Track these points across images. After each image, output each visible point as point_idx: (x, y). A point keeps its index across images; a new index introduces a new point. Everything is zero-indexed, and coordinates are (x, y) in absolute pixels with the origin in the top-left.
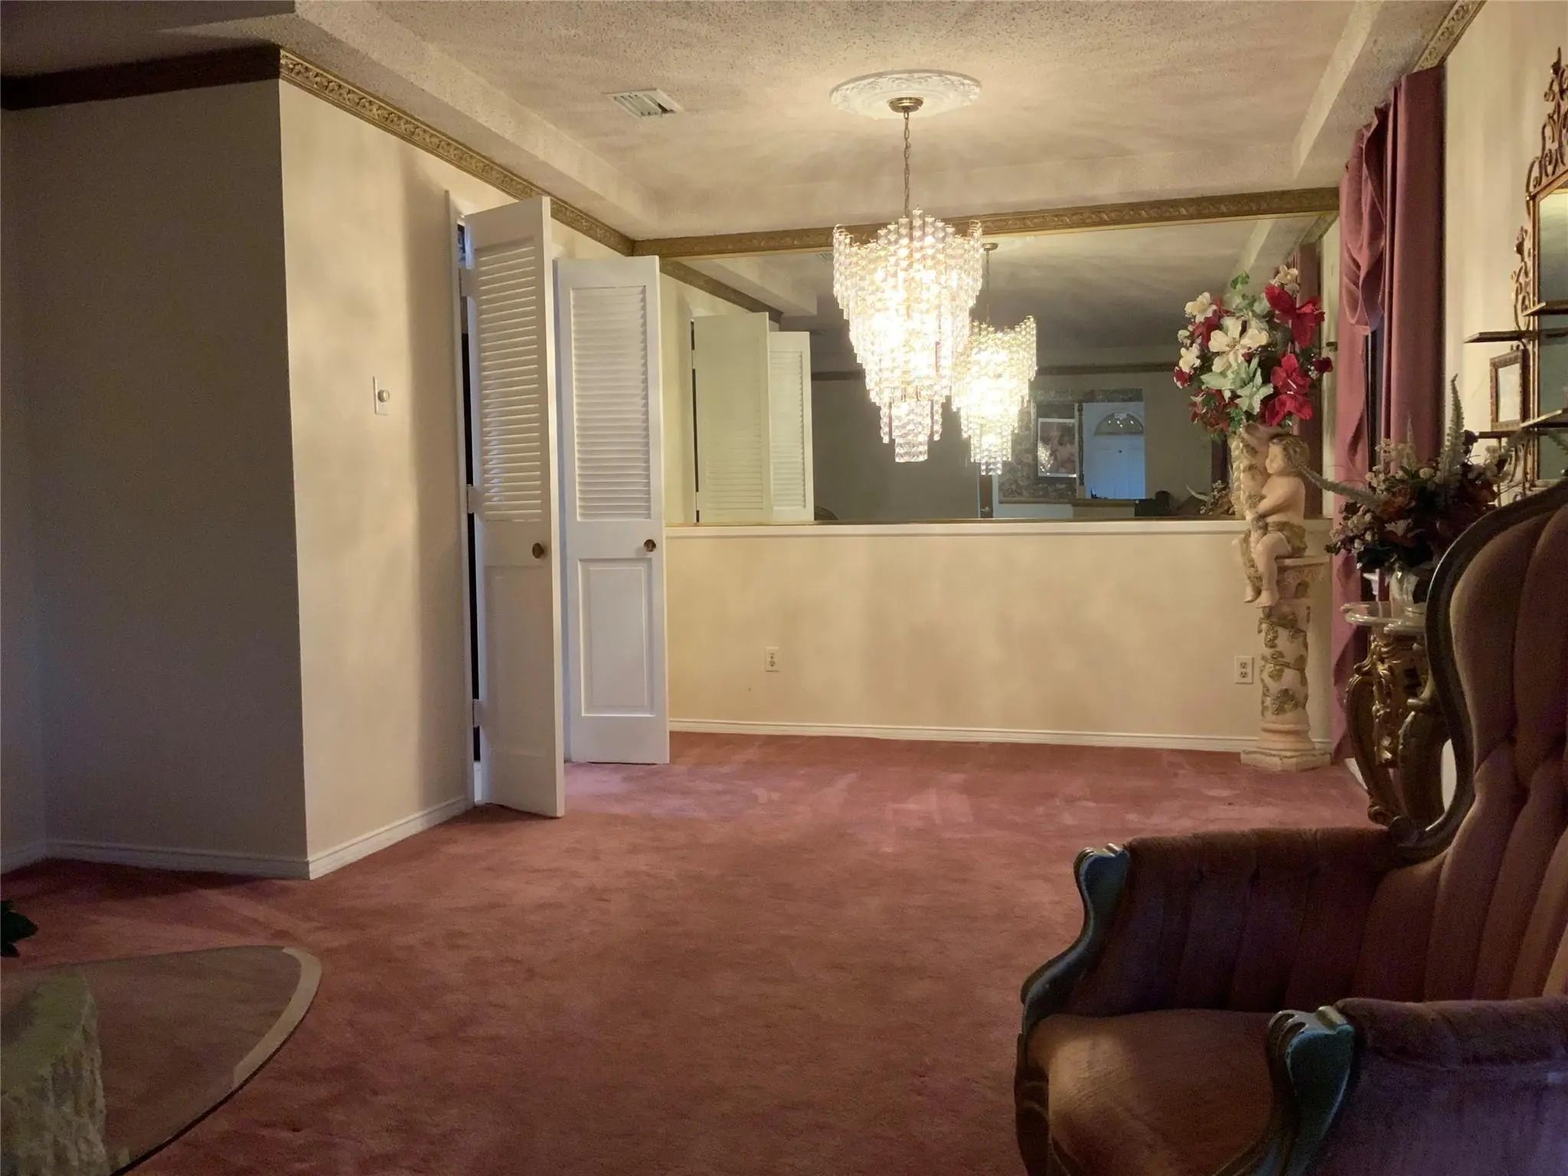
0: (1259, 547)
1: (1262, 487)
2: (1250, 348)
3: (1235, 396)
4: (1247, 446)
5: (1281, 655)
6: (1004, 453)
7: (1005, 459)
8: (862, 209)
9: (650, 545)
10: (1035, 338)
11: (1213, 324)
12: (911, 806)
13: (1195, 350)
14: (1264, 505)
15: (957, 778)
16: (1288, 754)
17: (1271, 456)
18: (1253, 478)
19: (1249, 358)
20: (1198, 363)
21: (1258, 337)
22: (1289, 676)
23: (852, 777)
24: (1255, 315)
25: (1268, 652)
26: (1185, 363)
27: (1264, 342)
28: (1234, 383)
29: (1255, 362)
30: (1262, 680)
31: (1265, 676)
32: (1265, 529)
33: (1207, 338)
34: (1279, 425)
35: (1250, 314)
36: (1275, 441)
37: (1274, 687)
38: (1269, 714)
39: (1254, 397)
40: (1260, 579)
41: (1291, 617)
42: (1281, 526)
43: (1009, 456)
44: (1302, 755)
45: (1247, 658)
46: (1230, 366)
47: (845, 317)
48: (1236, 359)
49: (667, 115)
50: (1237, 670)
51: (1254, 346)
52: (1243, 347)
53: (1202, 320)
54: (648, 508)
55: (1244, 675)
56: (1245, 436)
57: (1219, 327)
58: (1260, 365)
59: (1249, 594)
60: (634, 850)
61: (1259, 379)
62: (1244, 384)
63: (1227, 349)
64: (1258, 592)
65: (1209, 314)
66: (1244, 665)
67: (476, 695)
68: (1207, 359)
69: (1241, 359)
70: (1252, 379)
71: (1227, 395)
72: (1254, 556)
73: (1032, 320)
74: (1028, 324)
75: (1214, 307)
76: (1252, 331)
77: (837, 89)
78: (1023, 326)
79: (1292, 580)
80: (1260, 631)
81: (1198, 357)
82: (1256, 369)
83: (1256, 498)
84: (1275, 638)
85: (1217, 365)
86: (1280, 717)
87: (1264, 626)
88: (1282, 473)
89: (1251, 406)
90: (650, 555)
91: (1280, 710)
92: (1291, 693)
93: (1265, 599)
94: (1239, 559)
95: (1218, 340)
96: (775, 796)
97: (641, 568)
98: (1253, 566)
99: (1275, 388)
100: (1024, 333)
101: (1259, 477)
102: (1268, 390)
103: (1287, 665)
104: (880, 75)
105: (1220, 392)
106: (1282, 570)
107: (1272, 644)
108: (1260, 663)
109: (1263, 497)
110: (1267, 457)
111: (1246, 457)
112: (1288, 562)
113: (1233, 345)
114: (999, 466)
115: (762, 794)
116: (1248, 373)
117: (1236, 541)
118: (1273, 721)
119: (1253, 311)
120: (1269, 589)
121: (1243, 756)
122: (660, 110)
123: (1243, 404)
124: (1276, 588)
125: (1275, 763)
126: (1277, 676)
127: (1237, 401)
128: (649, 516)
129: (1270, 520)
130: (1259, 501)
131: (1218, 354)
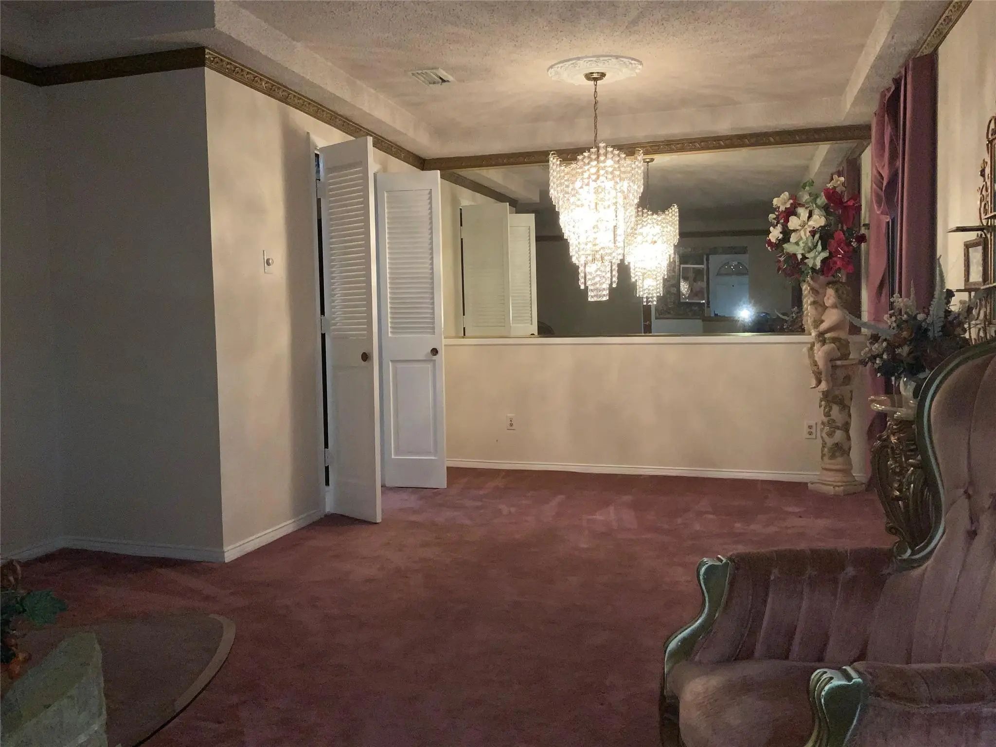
0: (820, 353)
1: (822, 315)
2: (814, 227)
3: (804, 257)
4: (812, 289)
5: (834, 421)
6: (658, 291)
7: (658, 295)
8: (567, 139)
9: (435, 351)
10: (678, 218)
11: (791, 212)
12: (599, 517)
13: (779, 228)
14: (824, 326)
15: (627, 498)
16: (840, 484)
17: (827, 296)
18: (816, 309)
19: (813, 233)
20: (781, 236)
21: (818, 220)
22: (839, 435)
23: (560, 498)
24: (818, 206)
25: (825, 420)
26: (772, 236)
27: (823, 224)
28: (804, 249)
29: (817, 236)
30: (822, 437)
31: (824, 435)
32: (824, 342)
33: (787, 221)
34: (833, 276)
35: (814, 205)
36: (830, 285)
37: (830, 442)
38: (826, 459)
39: (816, 259)
40: (820, 373)
41: (840, 397)
42: (834, 340)
43: (661, 293)
44: (846, 485)
45: (813, 423)
46: (801, 238)
47: (557, 210)
48: (805, 234)
49: (444, 84)
50: (806, 430)
51: (817, 226)
52: (810, 226)
53: (784, 210)
54: (434, 328)
55: (810, 433)
56: (811, 282)
57: (795, 214)
58: (820, 238)
59: (814, 383)
60: (426, 545)
61: (819, 247)
62: (810, 250)
63: (800, 228)
64: (819, 382)
65: (788, 206)
66: (810, 427)
67: (326, 446)
68: (787, 234)
69: (808, 234)
70: (815, 247)
71: (800, 257)
72: (816, 359)
73: (676, 206)
74: (673, 209)
75: (791, 201)
76: (815, 217)
77: (551, 67)
78: (670, 211)
79: (840, 373)
80: (820, 406)
81: (781, 233)
82: (818, 242)
83: (818, 322)
84: (830, 410)
85: (793, 238)
86: (833, 461)
87: (823, 403)
88: (835, 306)
89: (815, 265)
90: (435, 358)
91: (833, 456)
92: (840, 445)
93: (823, 386)
94: (807, 361)
95: (794, 223)
96: (513, 510)
97: (429, 366)
98: (816, 365)
99: (830, 253)
100: (670, 215)
101: (820, 309)
102: (825, 254)
103: (838, 428)
104: (579, 59)
105: (795, 255)
106: (834, 367)
107: (827, 414)
108: (820, 426)
109: (822, 321)
110: (825, 296)
111: (812, 296)
112: (839, 363)
113: (803, 225)
114: (655, 299)
115: (505, 509)
116: (813, 243)
117: (805, 349)
118: (828, 463)
119: (816, 204)
120: (827, 381)
121: (809, 485)
122: (440, 80)
123: (810, 263)
124: (830, 378)
125: (830, 490)
126: (831, 434)
127: (806, 261)
128: (434, 333)
129: (827, 335)
130: (820, 324)
131: (794, 231)
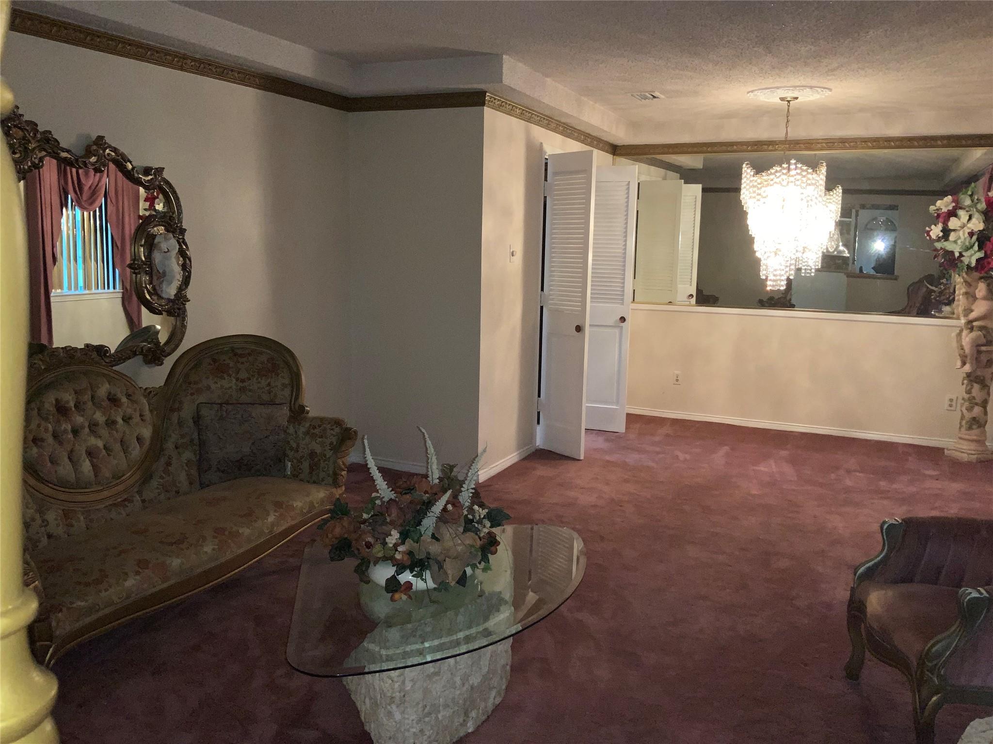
0: (967, 339)
1: (972, 304)
2: (973, 230)
3: (961, 255)
4: (966, 282)
5: (974, 398)
9: (623, 319)
11: (953, 213)
13: (940, 226)
14: (972, 316)
15: (784, 453)
16: (973, 452)
17: (979, 288)
18: (967, 298)
19: (971, 234)
20: (941, 234)
21: (977, 224)
22: (977, 410)
23: (726, 449)
24: (978, 211)
25: (966, 396)
26: (934, 233)
27: (981, 228)
28: (961, 248)
29: (975, 238)
30: (961, 411)
31: (964, 409)
32: (972, 329)
33: (948, 220)
36: (983, 280)
37: (968, 416)
38: (963, 429)
39: (972, 257)
40: (966, 357)
41: (982, 378)
42: (981, 328)
44: (979, 454)
45: (954, 397)
46: (959, 238)
48: (963, 235)
49: (655, 99)
50: (947, 403)
51: (976, 230)
52: (969, 228)
53: (946, 211)
54: (623, 300)
55: (951, 406)
56: (965, 276)
57: (956, 216)
58: (978, 239)
59: (959, 363)
61: (976, 247)
62: (967, 249)
63: (959, 228)
64: (964, 363)
65: (950, 208)
66: (951, 400)
67: (539, 396)
68: (946, 232)
70: (972, 247)
71: (957, 254)
72: (964, 344)
75: (954, 204)
76: (974, 220)
77: (752, 91)
79: (984, 358)
81: (941, 231)
82: (974, 243)
83: (968, 311)
84: (972, 388)
85: (952, 237)
87: (965, 382)
88: (985, 298)
89: (970, 262)
90: (622, 324)
92: (977, 419)
93: (968, 368)
95: (953, 223)
96: (688, 457)
97: (617, 331)
98: (962, 349)
99: (986, 253)
100: (834, 196)
102: (981, 255)
103: (977, 404)
105: (952, 253)
106: (979, 352)
107: (969, 392)
108: (960, 401)
109: (972, 311)
111: (964, 288)
113: (963, 226)
116: (969, 243)
118: (964, 434)
119: (976, 208)
121: (946, 451)
123: (966, 260)
126: (969, 409)
127: (962, 259)
128: (622, 304)
130: (970, 313)
